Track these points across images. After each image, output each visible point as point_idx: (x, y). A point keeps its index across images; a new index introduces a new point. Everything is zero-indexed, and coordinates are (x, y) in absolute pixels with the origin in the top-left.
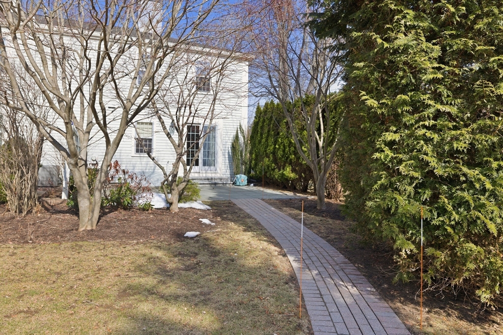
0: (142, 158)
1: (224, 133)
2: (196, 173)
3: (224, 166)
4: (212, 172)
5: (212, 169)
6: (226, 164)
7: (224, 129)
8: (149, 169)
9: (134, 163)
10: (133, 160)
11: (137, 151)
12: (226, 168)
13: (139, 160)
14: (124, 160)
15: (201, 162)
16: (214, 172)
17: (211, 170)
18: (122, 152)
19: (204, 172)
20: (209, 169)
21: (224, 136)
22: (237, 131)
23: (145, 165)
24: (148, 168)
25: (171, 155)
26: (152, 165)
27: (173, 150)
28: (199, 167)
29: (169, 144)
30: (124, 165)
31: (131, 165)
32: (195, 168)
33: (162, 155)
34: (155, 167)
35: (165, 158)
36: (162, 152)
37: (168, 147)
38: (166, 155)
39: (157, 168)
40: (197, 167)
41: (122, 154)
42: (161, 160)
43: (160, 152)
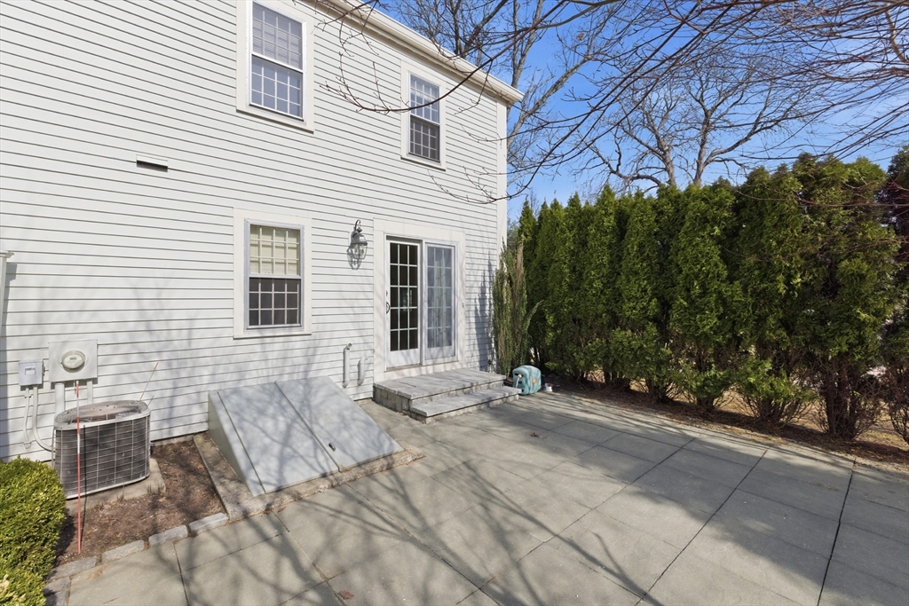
0: (268, 340)
2: (413, 366)
3: (467, 343)
4: (445, 360)
5: (446, 353)
7: (468, 255)
8: (291, 374)
9: (241, 358)
10: (239, 350)
11: (253, 319)
13: (258, 348)
14: (206, 353)
15: (421, 337)
16: (451, 359)
17: (444, 357)
18: (198, 324)
19: (431, 362)
20: (440, 355)
23: (280, 363)
24: (288, 370)
25: (350, 326)
26: (301, 360)
27: (357, 310)
28: (418, 350)
29: (347, 295)
30: (206, 372)
31: (232, 368)
32: (408, 354)
33: (329, 327)
34: (309, 364)
35: (336, 335)
36: (328, 319)
37: (343, 304)
38: (338, 327)
39: (314, 367)
40: (415, 352)
41: (196, 334)
42: (325, 343)
43: (321, 319)
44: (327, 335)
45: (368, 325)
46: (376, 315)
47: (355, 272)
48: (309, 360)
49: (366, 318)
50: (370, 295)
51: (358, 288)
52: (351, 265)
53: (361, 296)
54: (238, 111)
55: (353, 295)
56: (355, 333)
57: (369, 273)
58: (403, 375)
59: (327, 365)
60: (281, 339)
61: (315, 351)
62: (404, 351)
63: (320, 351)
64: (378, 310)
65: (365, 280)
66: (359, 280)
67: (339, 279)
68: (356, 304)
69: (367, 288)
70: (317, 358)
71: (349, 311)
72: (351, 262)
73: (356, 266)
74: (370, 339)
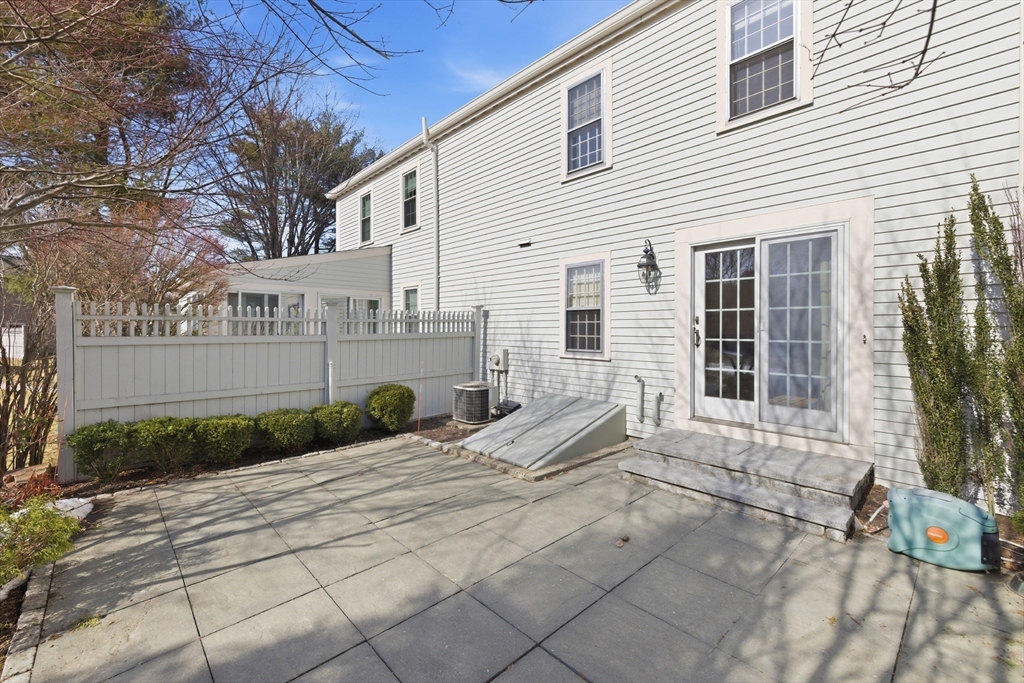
0: (580, 362)
1: (882, 262)
2: (742, 425)
3: (881, 415)
4: (811, 434)
5: (810, 421)
6: (899, 406)
7: (882, 238)
8: (595, 394)
9: (564, 373)
10: (563, 367)
11: (571, 344)
12: (900, 429)
13: (574, 367)
14: (547, 365)
15: (760, 386)
16: (824, 434)
17: (805, 427)
18: (544, 345)
19: (771, 427)
20: (799, 422)
21: (882, 273)
22: (950, 237)
23: (587, 382)
24: (593, 390)
25: (648, 357)
26: (602, 384)
27: (655, 340)
28: (754, 404)
29: (644, 323)
30: (546, 378)
31: (559, 379)
32: (736, 407)
33: (627, 356)
34: (609, 389)
35: (633, 365)
36: (626, 348)
37: (640, 332)
38: (636, 357)
39: (614, 393)
40: (748, 407)
41: (543, 352)
42: (623, 371)
43: (620, 347)
44: (625, 364)
45: (669, 358)
46: (678, 347)
47: (653, 298)
48: (609, 385)
49: (666, 349)
50: (670, 323)
51: (656, 315)
52: (648, 290)
53: (660, 324)
54: (563, 183)
55: (651, 323)
56: (653, 366)
57: (669, 296)
58: (718, 431)
59: (625, 394)
60: (588, 362)
61: (614, 378)
62: (728, 401)
63: (618, 379)
64: (681, 341)
65: (664, 305)
66: (658, 306)
67: (637, 307)
68: (654, 333)
69: (667, 314)
70: (616, 385)
71: (647, 341)
72: (649, 287)
73: (652, 291)
74: (670, 375)
